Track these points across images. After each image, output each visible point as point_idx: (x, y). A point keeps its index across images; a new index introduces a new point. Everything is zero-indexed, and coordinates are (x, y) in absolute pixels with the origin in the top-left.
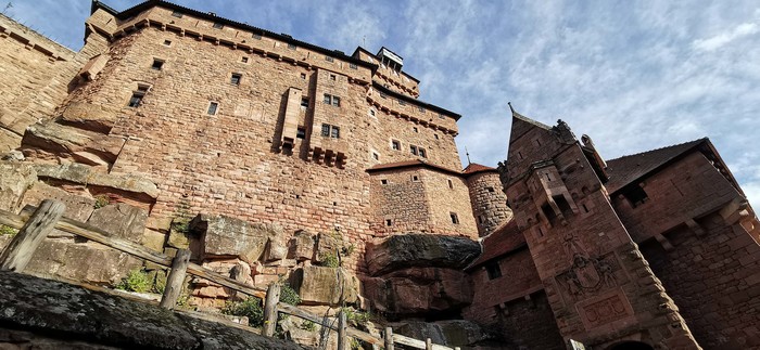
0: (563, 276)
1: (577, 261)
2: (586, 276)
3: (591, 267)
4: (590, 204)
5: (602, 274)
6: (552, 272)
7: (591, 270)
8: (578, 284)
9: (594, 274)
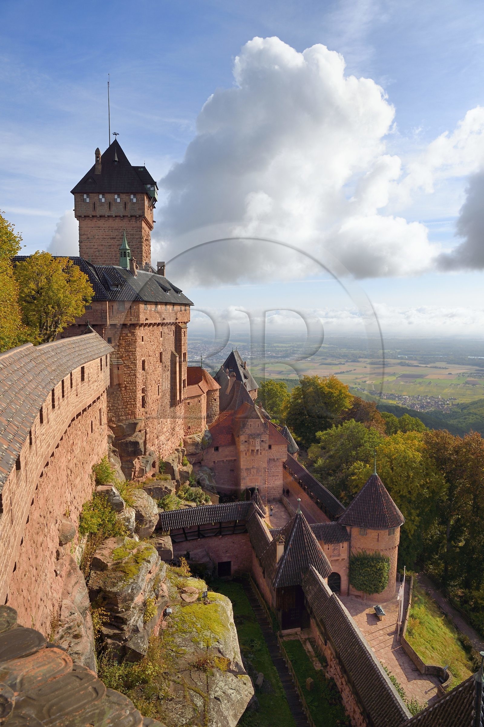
0: (247, 469)
1: (253, 468)
2: (254, 472)
3: (256, 470)
4: (263, 454)
5: (257, 472)
6: (245, 467)
7: (255, 471)
8: (250, 473)
9: (255, 472)
